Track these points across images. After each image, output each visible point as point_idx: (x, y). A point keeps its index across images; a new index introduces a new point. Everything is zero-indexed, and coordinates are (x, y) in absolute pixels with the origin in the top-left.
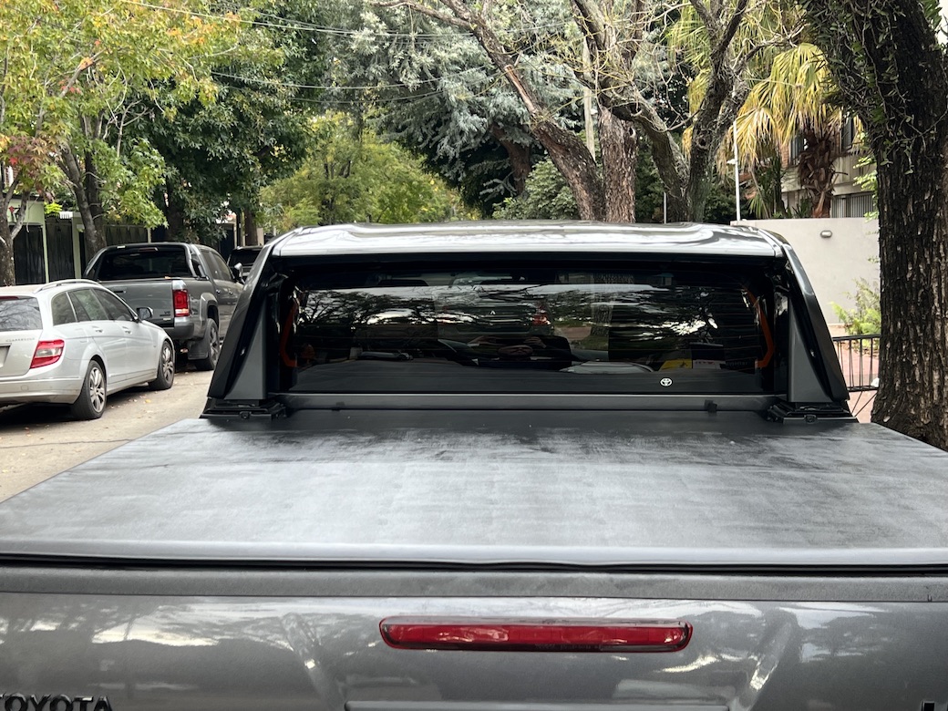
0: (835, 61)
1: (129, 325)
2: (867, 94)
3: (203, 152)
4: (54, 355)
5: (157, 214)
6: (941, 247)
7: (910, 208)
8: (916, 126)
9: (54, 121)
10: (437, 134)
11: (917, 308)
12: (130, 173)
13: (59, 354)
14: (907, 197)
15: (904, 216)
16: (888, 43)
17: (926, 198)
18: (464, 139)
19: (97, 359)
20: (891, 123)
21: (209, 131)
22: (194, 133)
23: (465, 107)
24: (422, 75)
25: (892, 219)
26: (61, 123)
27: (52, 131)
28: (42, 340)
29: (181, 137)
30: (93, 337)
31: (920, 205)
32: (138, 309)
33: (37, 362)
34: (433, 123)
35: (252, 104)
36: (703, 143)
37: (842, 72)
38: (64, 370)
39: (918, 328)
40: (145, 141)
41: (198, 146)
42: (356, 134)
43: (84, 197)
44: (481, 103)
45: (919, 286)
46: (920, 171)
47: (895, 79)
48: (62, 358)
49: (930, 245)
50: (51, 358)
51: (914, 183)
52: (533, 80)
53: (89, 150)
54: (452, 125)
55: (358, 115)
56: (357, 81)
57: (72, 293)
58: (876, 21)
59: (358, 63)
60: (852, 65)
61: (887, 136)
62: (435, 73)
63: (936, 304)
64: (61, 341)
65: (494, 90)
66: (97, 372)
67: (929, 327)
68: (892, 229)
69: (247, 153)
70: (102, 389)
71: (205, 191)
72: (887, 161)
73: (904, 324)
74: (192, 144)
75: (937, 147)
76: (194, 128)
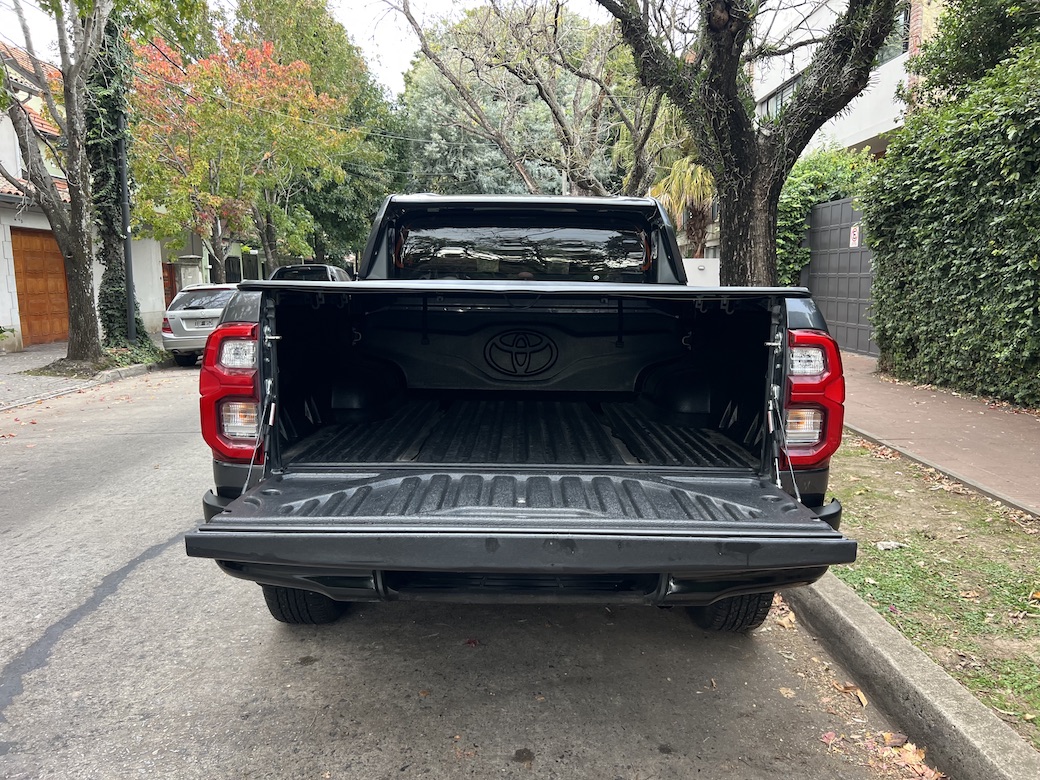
2: (715, 158)
3: (336, 215)
5: (310, 251)
6: (752, 242)
7: (736, 220)
8: (740, 174)
9: (249, 190)
11: (739, 276)
12: (293, 225)
14: (734, 214)
15: (733, 225)
16: (725, 126)
17: (745, 214)
20: (727, 172)
21: (339, 202)
22: (331, 203)
24: (467, 172)
27: (247, 196)
29: (323, 206)
31: (741, 218)
35: (366, 187)
37: (702, 146)
40: (302, 206)
41: (333, 211)
43: (266, 240)
45: (740, 264)
46: (742, 200)
47: (729, 147)
49: (746, 240)
51: (738, 206)
53: (269, 211)
56: (428, 175)
58: (719, 113)
59: (428, 165)
61: (724, 180)
62: (475, 171)
63: (749, 274)
68: (726, 232)
69: (363, 216)
71: (338, 239)
72: (725, 194)
74: (330, 210)
75: (751, 186)
76: (331, 200)
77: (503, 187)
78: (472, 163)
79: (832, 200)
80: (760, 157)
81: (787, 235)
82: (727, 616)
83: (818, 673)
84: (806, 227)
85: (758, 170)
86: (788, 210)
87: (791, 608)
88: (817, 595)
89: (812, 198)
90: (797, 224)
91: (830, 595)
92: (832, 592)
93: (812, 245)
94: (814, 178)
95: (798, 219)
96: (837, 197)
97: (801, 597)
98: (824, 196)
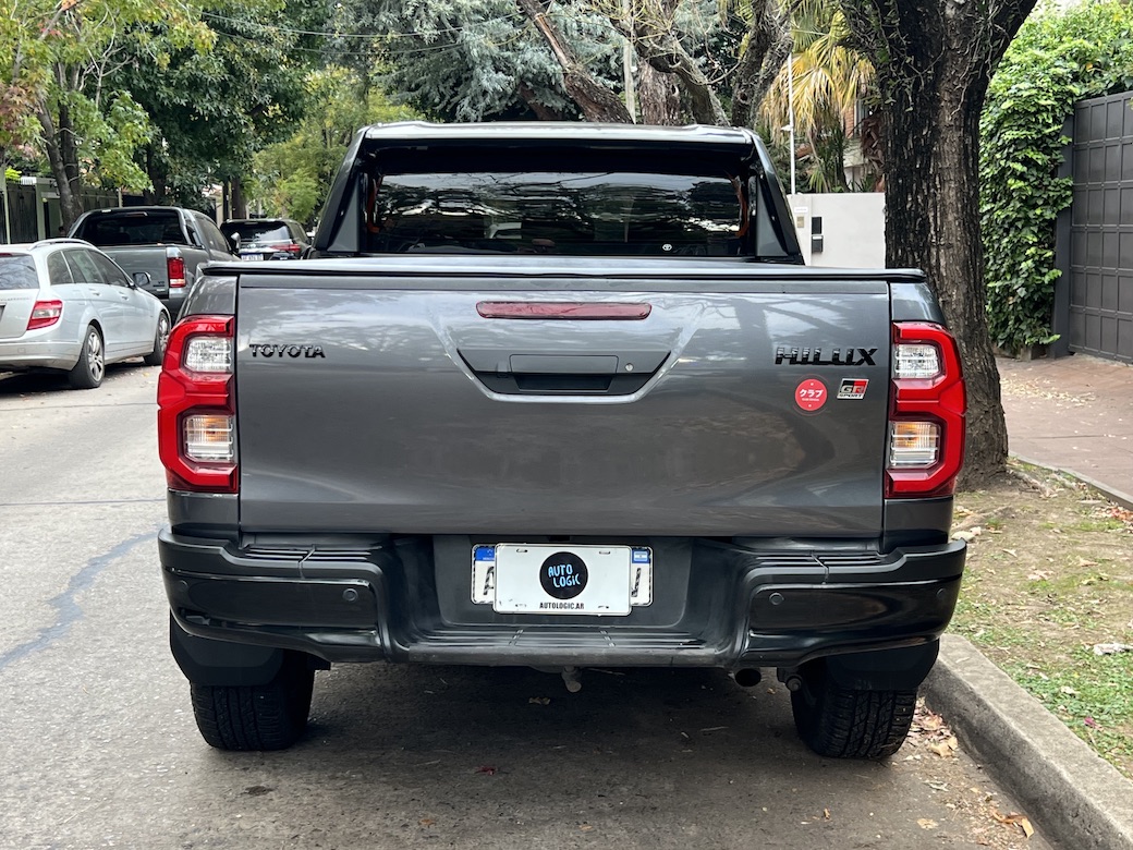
0: (847, 5)
1: (126, 291)
2: (876, 38)
3: (189, 109)
4: (52, 316)
5: (142, 178)
6: (937, 179)
7: (910, 141)
8: (915, 65)
9: (33, 68)
10: (456, 94)
11: (915, 236)
12: (111, 130)
13: (57, 315)
14: (907, 133)
15: (905, 151)
17: (924, 133)
18: (488, 100)
19: (95, 323)
20: (895, 63)
21: (195, 84)
22: (179, 87)
23: (489, 63)
24: (440, 25)
25: (895, 154)
26: (40, 70)
27: (31, 79)
28: (40, 299)
29: (164, 92)
30: (90, 300)
31: (918, 140)
32: (134, 275)
33: (34, 323)
34: (451, 82)
35: (246, 55)
36: (744, 98)
37: (854, 16)
38: (63, 333)
39: (916, 254)
40: (128, 94)
41: (183, 102)
42: (362, 94)
43: (59, 157)
44: (507, 59)
45: (918, 216)
46: (919, 109)
47: (896, 22)
48: (60, 319)
49: (927, 177)
50: (49, 319)
51: (914, 119)
52: (566, 34)
53: (66, 103)
54: (473, 83)
55: (363, 71)
56: (364, 30)
57: (67, 252)
59: (365, 11)
60: (862, 9)
61: (891, 77)
62: (454, 22)
63: (932, 232)
64: (59, 302)
65: (521, 44)
66: (95, 337)
67: (926, 253)
68: (894, 163)
69: (239, 112)
70: (100, 357)
71: (191, 155)
72: (891, 100)
73: (904, 250)
74: (177, 100)
75: (933, 86)
76: (179, 81)
77: (509, 53)
78: (449, 8)
79: (1112, 91)
80: (948, 39)
81: (1031, 154)
82: (851, 730)
83: (974, 804)
84: (1065, 140)
85: (945, 60)
86: (1033, 110)
87: (953, 731)
88: (987, 708)
89: (1076, 89)
90: (1049, 136)
91: (1003, 706)
92: (1006, 702)
93: (1075, 172)
94: (1080, 52)
95: (1048, 126)
96: (1118, 87)
97: (966, 714)
98: (1097, 85)
